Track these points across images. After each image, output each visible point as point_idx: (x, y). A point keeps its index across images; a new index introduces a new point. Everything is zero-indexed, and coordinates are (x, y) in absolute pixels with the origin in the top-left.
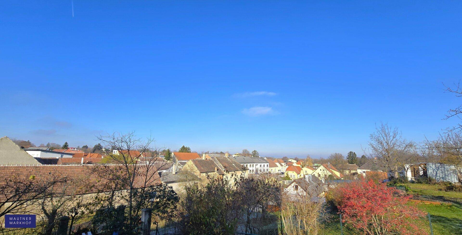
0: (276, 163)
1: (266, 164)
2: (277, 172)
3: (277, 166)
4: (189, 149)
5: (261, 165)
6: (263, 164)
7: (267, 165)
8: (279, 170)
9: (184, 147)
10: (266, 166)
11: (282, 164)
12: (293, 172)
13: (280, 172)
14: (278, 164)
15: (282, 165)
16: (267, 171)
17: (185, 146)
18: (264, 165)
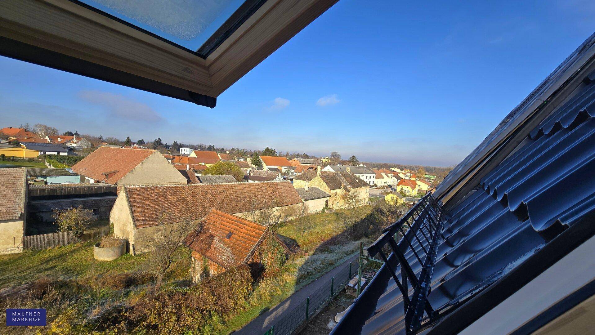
0: (382, 174)
1: (372, 175)
2: (383, 184)
3: (383, 178)
4: (274, 151)
5: (367, 176)
6: (369, 175)
7: (374, 176)
8: (385, 183)
9: (268, 148)
10: (372, 177)
11: (388, 174)
12: (408, 187)
13: (386, 185)
14: (384, 175)
15: (388, 177)
16: (373, 183)
17: (270, 148)
18: (370, 177)
